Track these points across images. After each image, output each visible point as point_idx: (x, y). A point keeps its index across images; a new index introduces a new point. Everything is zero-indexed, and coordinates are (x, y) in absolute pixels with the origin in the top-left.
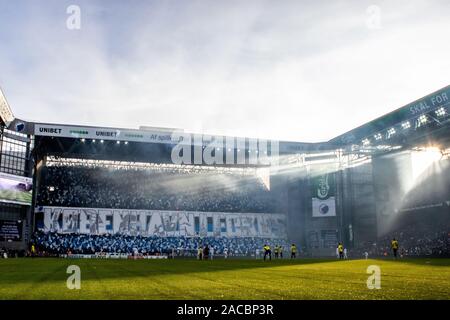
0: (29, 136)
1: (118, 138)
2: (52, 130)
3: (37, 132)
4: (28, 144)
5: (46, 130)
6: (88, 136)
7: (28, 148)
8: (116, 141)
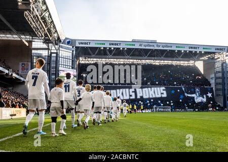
0: (73, 47)
1: (121, 47)
2: (85, 43)
3: (77, 45)
4: (73, 51)
5: (82, 43)
6: (105, 46)
7: (73, 54)
8: (120, 48)
